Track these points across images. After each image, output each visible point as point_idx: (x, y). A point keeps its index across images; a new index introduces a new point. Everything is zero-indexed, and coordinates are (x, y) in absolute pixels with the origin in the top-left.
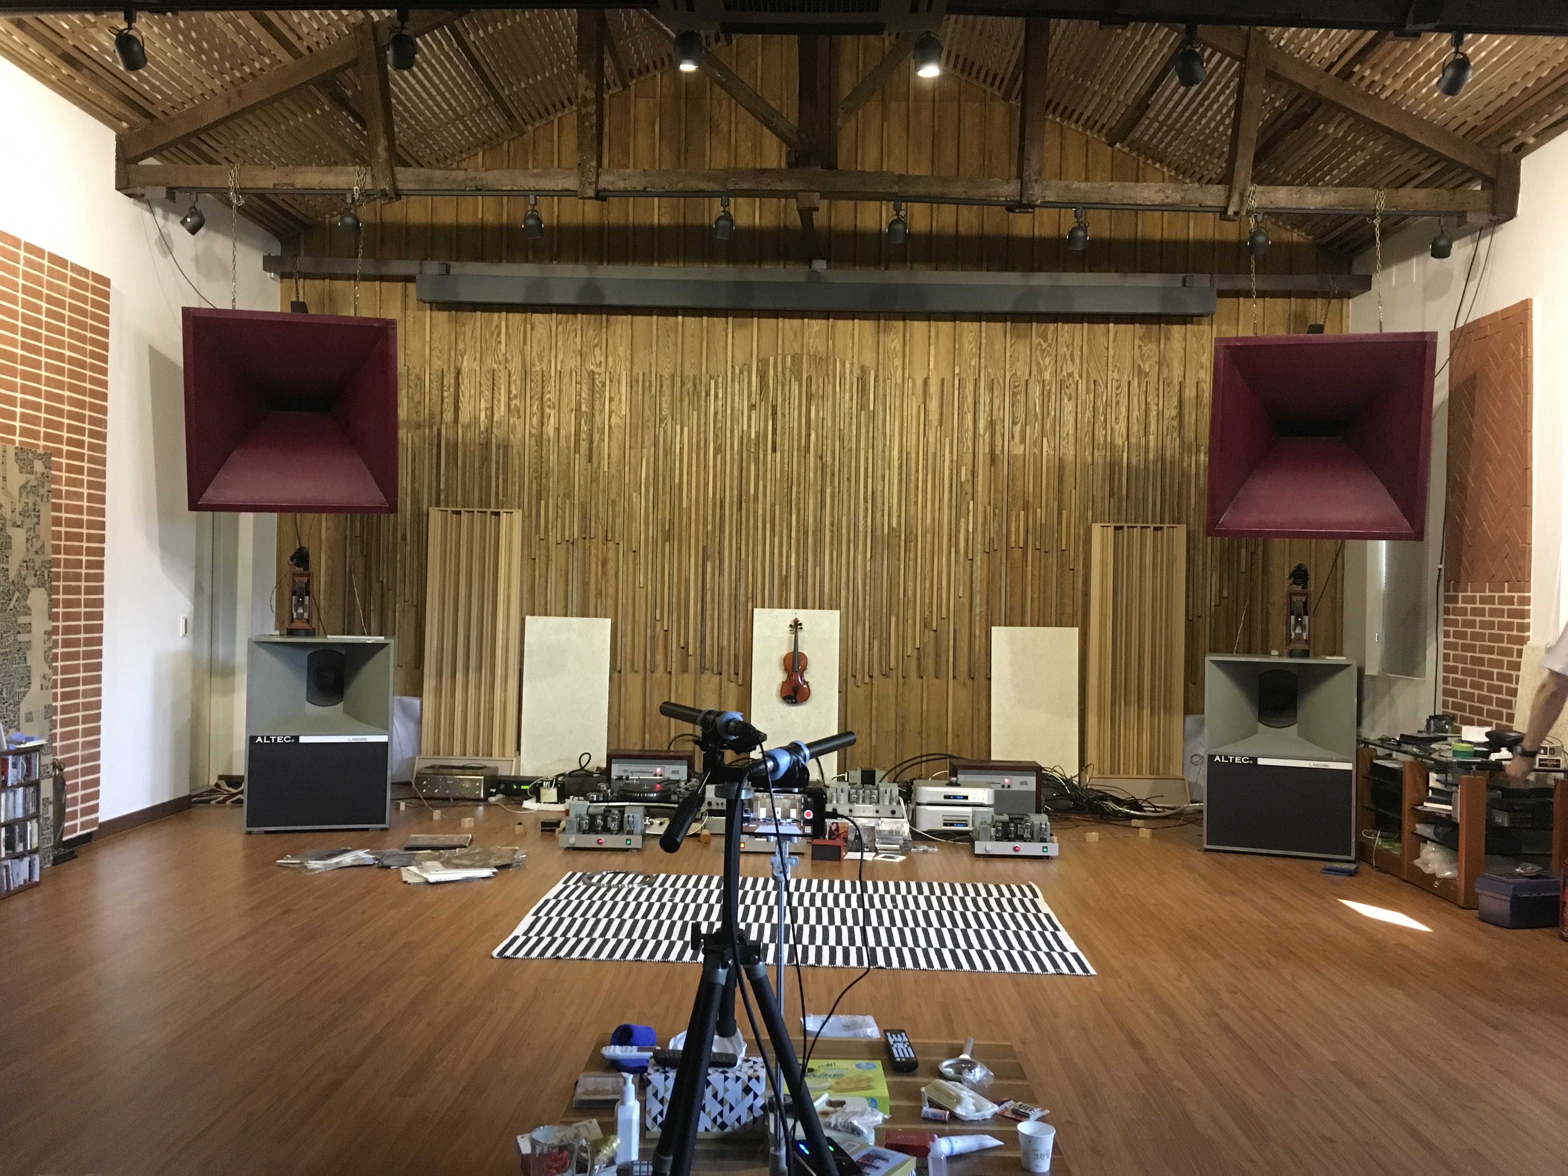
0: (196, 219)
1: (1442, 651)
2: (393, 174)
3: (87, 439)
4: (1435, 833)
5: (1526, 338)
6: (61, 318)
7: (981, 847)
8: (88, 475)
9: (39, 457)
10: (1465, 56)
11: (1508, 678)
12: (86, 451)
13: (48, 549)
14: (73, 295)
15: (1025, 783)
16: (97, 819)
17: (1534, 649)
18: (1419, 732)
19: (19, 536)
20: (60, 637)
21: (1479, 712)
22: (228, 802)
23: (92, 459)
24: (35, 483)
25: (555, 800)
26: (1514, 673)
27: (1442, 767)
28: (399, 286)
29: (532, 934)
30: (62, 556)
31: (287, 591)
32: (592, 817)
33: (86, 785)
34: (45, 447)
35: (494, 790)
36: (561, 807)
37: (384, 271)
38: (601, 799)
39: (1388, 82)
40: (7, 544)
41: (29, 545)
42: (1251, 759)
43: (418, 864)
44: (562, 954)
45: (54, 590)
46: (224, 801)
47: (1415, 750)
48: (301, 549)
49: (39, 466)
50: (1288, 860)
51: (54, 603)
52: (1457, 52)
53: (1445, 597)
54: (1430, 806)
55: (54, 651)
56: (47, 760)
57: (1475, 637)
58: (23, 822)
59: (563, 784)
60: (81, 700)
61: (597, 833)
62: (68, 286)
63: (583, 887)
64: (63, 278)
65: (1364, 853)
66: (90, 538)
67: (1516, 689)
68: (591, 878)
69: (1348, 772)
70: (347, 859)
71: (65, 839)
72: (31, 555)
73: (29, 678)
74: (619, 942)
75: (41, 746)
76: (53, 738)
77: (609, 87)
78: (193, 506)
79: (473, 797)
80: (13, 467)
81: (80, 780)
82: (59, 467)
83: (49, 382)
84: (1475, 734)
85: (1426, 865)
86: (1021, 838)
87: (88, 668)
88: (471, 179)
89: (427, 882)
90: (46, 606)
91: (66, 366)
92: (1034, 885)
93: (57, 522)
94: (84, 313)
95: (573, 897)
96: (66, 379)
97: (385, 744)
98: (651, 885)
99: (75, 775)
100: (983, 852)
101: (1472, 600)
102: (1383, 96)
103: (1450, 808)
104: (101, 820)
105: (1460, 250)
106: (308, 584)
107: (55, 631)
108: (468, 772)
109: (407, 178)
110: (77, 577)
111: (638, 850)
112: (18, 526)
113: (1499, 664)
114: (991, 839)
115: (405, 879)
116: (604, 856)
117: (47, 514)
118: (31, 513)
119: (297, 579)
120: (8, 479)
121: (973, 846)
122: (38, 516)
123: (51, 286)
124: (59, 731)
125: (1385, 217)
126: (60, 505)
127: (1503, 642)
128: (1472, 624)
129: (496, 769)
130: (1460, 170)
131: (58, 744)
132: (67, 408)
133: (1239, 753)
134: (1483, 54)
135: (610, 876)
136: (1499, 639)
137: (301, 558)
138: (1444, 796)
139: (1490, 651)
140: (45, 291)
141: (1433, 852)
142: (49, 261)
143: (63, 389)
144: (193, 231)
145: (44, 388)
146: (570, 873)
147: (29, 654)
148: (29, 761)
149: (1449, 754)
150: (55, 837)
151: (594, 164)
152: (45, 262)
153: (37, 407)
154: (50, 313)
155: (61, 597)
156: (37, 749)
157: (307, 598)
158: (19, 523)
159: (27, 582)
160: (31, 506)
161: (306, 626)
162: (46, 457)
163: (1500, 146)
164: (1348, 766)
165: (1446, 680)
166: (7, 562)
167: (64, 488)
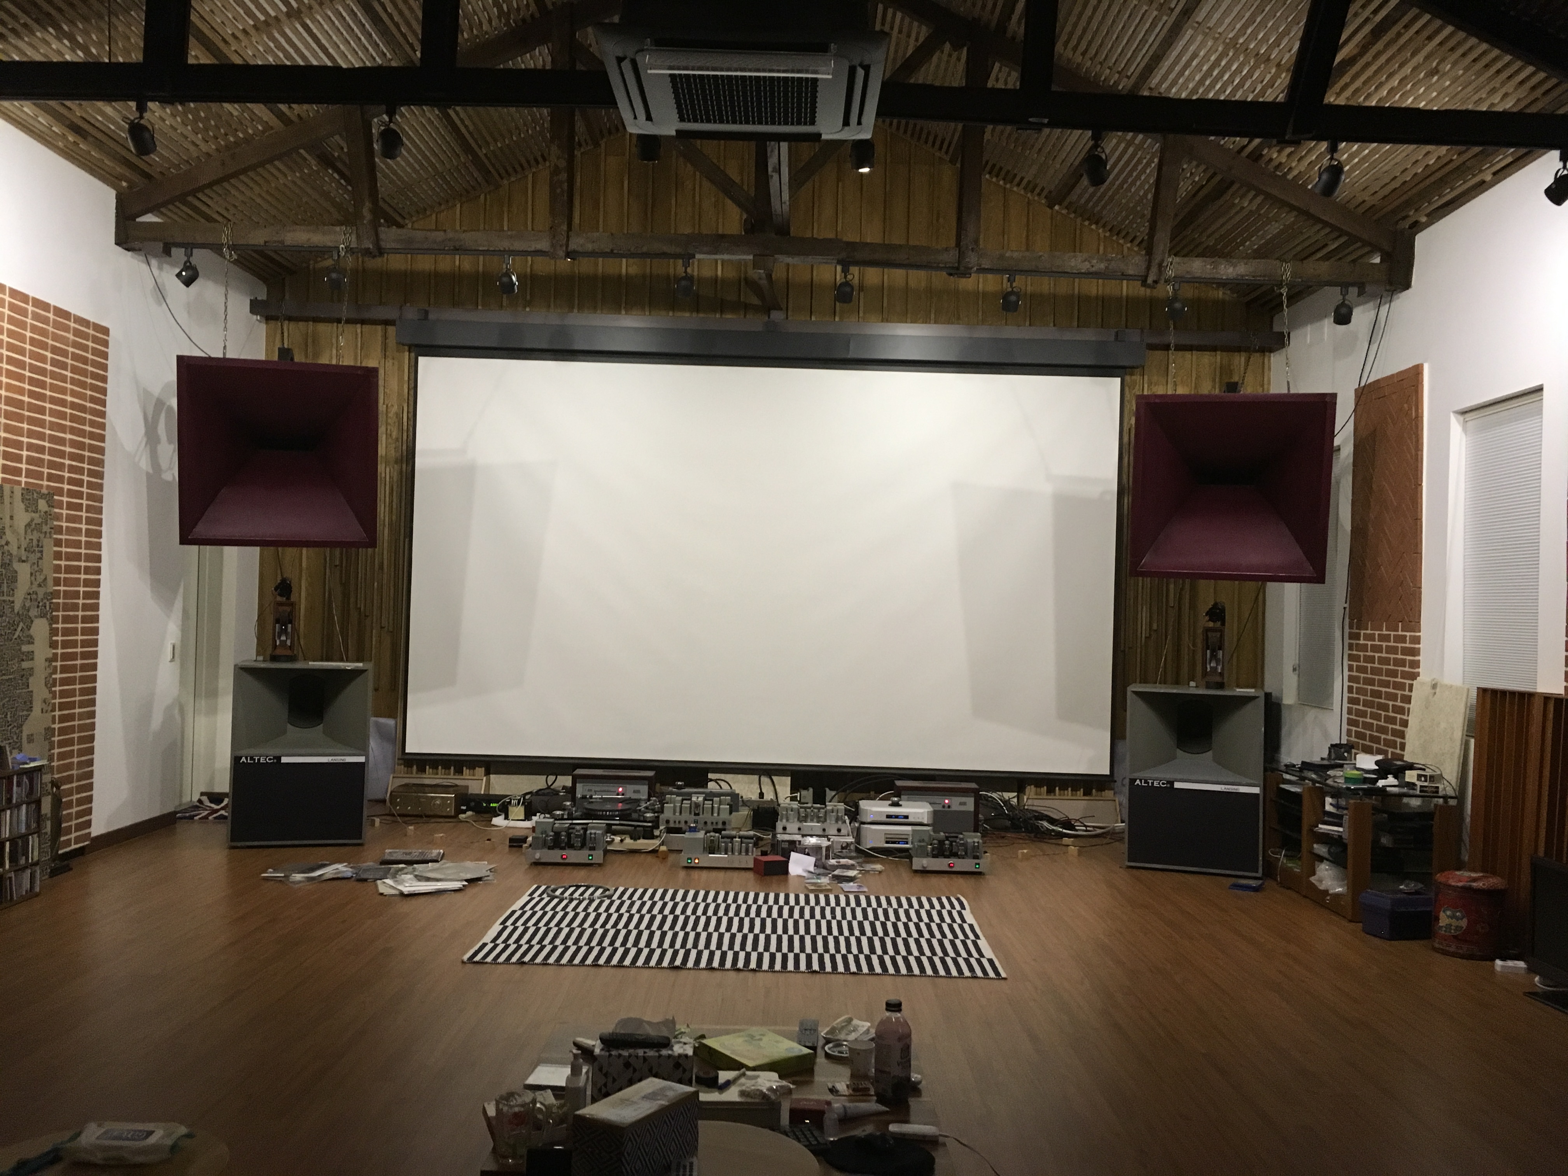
0: (190, 273)
1: (1346, 684)
2: (377, 235)
3: (86, 478)
4: (1329, 852)
5: (1417, 398)
6: (64, 366)
7: (920, 863)
8: (87, 512)
9: (43, 496)
10: (1339, 162)
11: (1401, 711)
12: (84, 490)
13: (50, 582)
14: (76, 345)
15: (964, 804)
16: (90, 833)
17: (1423, 684)
18: (1322, 759)
19: (23, 571)
20: (59, 664)
21: (1377, 740)
22: (210, 818)
23: (90, 497)
24: (39, 521)
25: (522, 817)
26: (1407, 706)
27: (1337, 793)
28: (379, 328)
29: (499, 941)
30: (62, 588)
31: (270, 619)
32: (557, 834)
33: (80, 802)
34: (48, 486)
35: (464, 808)
36: (528, 824)
37: (366, 315)
38: (565, 817)
39: (1294, 164)
40: (13, 579)
41: (33, 578)
42: (1168, 782)
43: (394, 877)
44: (527, 959)
45: (54, 620)
46: (206, 817)
47: (1314, 776)
48: (284, 580)
49: (42, 505)
50: (1201, 876)
51: (54, 632)
52: (1332, 159)
53: (1350, 633)
54: (1323, 828)
55: (54, 676)
56: (47, 778)
57: (1374, 671)
58: (24, 838)
59: (530, 803)
60: (76, 723)
61: (563, 848)
62: (71, 336)
63: (547, 899)
64: (66, 329)
65: (1270, 871)
66: (87, 570)
67: (1407, 721)
68: (554, 890)
69: (1257, 795)
70: (329, 871)
71: (60, 852)
72: (35, 588)
73: (31, 703)
74: (579, 949)
75: (43, 766)
76: (51, 759)
77: (580, 145)
78: (185, 540)
79: (444, 814)
80: (19, 506)
81: (75, 797)
82: (60, 505)
83: (53, 426)
84: (1367, 762)
85: (1321, 881)
86: (955, 855)
87: (83, 692)
88: (450, 240)
89: (402, 894)
90: (47, 634)
91: (69, 411)
92: (962, 899)
93: (58, 556)
94: (85, 361)
95: (537, 908)
96: (68, 423)
97: (362, 765)
98: (610, 897)
99: (70, 792)
100: (921, 869)
101: (1371, 637)
102: (1290, 177)
103: (1341, 829)
104: (93, 835)
105: (1362, 316)
106: (291, 613)
107: (55, 658)
108: (439, 789)
109: (390, 236)
110: (75, 607)
111: (600, 865)
112: (23, 561)
113: (1394, 697)
114: (927, 856)
115: (381, 891)
116: (568, 870)
117: (50, 548)
118: (35, 549)
119: (281, 609)
120: (15, 518)
121: (911, 862)
122: (41, 552)
123: (56, 338)
124: (56, 751)
125: (1291, 286)
126: (61, 540)
127: (1397, 677)
128: (1371, 660)
129: (467, 787)
130: (1359, 244)
131: (55, 764)
132: (68, 449)
133: (1157, 777)
134: (1356, 160)
135: (572, 889)
136: (1394, 674)
137: (284, 588)
138: (1336, 820)
139: (1386, 684)
140: (50, 342)
141: (1327, 870)
142: (55, 314)
143: (65, 433)
144: (188, 282)
145: (48, 432)
146: (535, 886)
147: (31, 680)
148: (31, 781)
149: (1341, 780)
150: (52, 852)
151: (565, 227)
152: (51, 316)
153: (41, 449)
154: (54, 363)
155: (60, 626)
156: (39, 769)
157: (290, 626)
158: (24, 558)
159: (30, 614)
160: (35, 543)
161: (288, 653)
162: (49, 497)
163: (1397, 223)
164: (1256, 790)
165: (1350, 711)
166: (13, 595)
167: (64, 524)
